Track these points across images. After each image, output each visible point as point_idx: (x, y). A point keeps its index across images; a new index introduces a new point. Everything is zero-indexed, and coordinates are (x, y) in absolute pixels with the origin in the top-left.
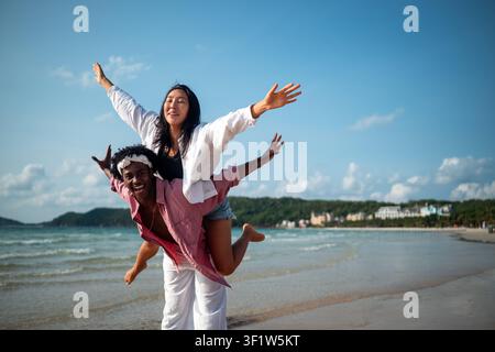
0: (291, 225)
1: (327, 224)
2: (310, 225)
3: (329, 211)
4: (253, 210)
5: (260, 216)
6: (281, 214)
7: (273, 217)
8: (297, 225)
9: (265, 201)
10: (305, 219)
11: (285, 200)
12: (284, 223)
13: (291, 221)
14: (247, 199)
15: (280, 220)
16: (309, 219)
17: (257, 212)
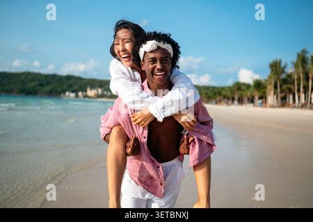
0: (72, 95)
1: (98, 96)
2: (86, 96)
3: (100, 87)
4: (44, 83)
5: (49, 88)
6: (65, 87)
7: (59, 89)
8: (77, 96)
9: (54, 77)
10: (83, 91)
11: (69, 77)
12: (67, 93)
13: (73, 92)
14: (40, 74)
15: (64, 91)
16: (86, 91)
17: (47, 84)
